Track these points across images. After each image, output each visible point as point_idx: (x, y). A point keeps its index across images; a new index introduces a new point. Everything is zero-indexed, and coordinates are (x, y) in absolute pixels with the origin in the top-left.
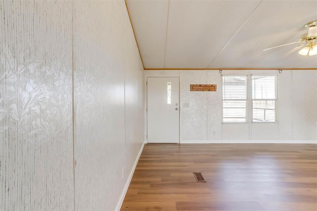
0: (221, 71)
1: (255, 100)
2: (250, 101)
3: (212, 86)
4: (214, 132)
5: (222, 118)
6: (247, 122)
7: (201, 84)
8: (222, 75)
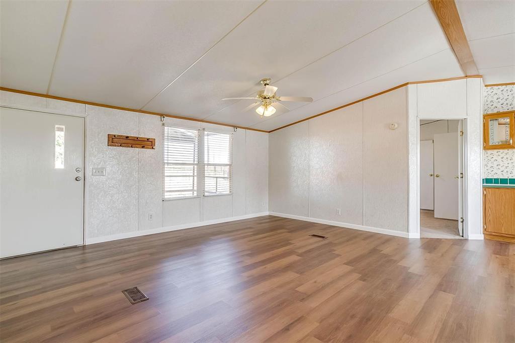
0: (162, 119)
1: (209, 165)
2: (201, 166)
3: (148, 139)
4: (151, 216)
5: (163, 191)
6: (198, 197)
7: (128, 135)
8: (163, 124)
